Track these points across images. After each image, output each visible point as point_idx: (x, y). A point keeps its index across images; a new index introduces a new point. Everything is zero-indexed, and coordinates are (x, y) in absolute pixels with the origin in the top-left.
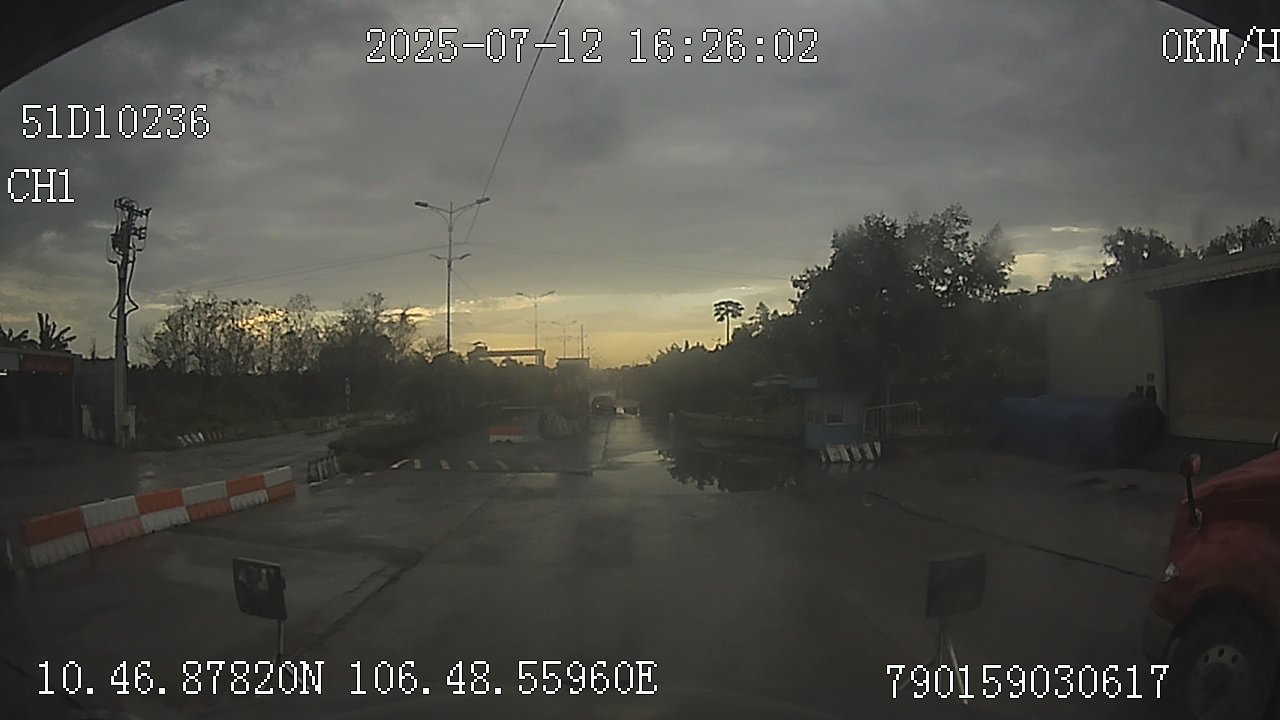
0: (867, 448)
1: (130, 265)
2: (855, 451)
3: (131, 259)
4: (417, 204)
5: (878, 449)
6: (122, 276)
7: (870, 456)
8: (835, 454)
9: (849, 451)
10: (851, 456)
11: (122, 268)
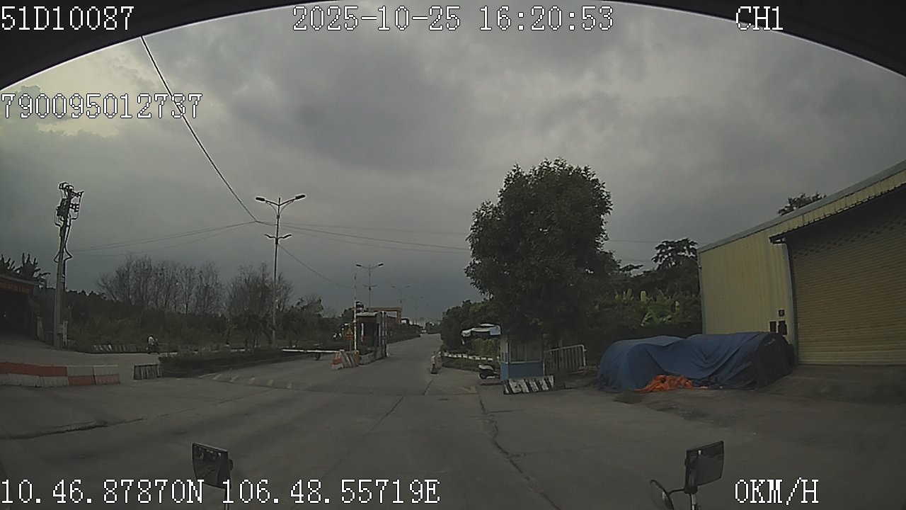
0: (543, 382)
1: (68, 228)
2: (533, 384)
3: (68, 224)
4: (257, 199)
5: (552, 381)
6: (62, 235)
7: (545, 387)
8: (516, 387)
9: (528, 385)
10: (530, 388)
11: (63, 229)
